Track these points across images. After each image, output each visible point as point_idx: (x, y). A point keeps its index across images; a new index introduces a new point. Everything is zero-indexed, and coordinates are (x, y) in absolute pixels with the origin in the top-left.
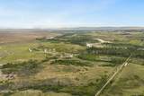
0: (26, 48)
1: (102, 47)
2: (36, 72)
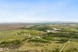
0: (14, 33)
1: (56, 32)
2: (19, 47)
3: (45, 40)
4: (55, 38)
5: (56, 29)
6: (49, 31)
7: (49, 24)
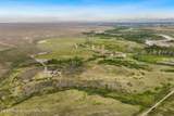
1: (168, 45)
3: (138, 63)
4: (165, 60)
5: (169, 38)
6: (149, 43)
7: (151, 24)
